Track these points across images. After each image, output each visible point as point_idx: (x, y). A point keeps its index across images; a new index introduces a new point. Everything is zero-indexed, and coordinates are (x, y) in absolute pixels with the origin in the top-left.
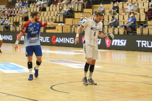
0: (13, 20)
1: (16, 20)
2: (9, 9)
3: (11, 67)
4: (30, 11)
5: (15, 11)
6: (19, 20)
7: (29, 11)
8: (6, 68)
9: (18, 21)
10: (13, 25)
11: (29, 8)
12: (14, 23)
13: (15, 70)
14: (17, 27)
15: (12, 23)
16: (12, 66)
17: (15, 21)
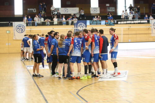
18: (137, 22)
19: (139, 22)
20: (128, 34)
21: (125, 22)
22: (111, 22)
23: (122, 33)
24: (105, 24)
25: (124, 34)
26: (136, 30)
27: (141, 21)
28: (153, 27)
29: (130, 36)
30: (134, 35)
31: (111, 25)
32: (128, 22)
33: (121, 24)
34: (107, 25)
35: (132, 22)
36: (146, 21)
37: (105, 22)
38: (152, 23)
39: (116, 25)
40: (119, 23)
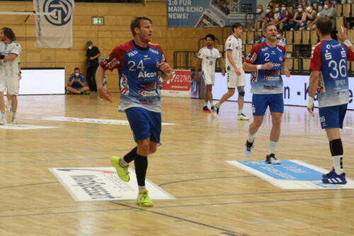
0: (293, 41)
1: (302, 41)
2: (283, 9)
3: (295, 171)
4: (342, 14)
5: (300, 13)
6: (310, 41)
7: (339, 14)
8: (281, 174)
9: (306, 42)
10: (294, 55)
11: (340, 6)
12: (295, 47)
13: (309, 182)
14: (304, 60)
15: (290, 48)
16: (299, 171)
17: (297, 42)
28: (42, 14)
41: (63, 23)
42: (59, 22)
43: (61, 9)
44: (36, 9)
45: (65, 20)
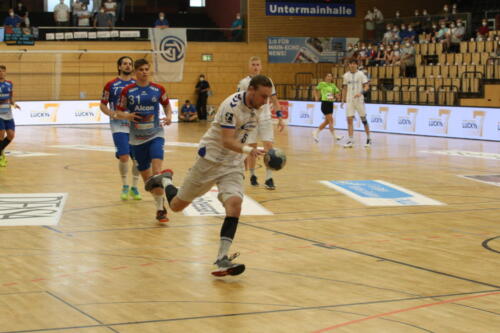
0: (378, 75)
1: (385, 75)
2: (370, 48)
4: (420, 52)
6: (393, 75)
9: (389, 76)
11: (418, 46)
12: (380, 81)
15: (375, 82)
17: (382, 76)
18: (107, 34)
19: (115, 34)
20: (79, 74)
21: (69, 35)
22: (23, 33)
23: (59, 69)
24: (5, 40)
25: (63, 74)
26: (104, 62)
27: (122, 33)
28: (158, 52)
29: (85, 79)
30: (95, 77)
31: (23, 44)
32: (78, 35)
33: (55, 40)
34: (9, 45)
35: (92, 35)
36: (137, 34)
37: (5, 33)
38: (154, 40)
39: (38, 45)
40: (50, 36)
41: (177, 60)
42: (174, 59)
43: (175, 48)
44: (153, 48)
45: (179, 57)
